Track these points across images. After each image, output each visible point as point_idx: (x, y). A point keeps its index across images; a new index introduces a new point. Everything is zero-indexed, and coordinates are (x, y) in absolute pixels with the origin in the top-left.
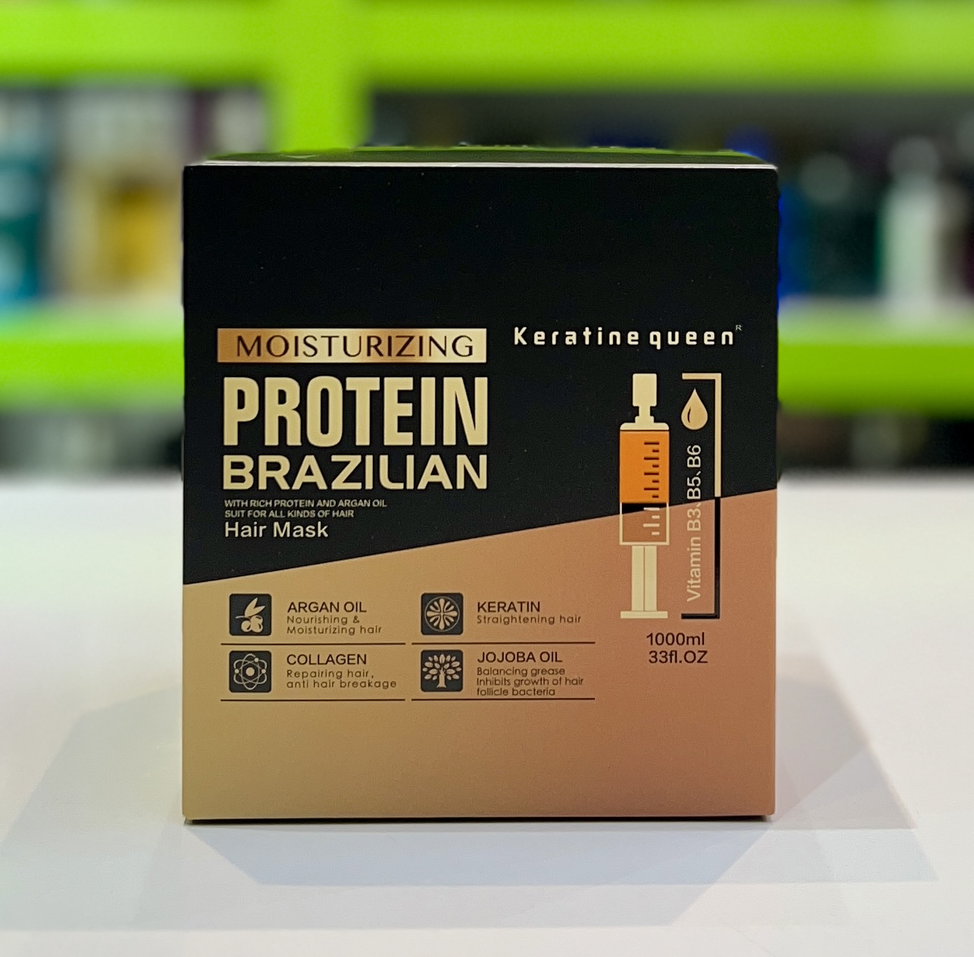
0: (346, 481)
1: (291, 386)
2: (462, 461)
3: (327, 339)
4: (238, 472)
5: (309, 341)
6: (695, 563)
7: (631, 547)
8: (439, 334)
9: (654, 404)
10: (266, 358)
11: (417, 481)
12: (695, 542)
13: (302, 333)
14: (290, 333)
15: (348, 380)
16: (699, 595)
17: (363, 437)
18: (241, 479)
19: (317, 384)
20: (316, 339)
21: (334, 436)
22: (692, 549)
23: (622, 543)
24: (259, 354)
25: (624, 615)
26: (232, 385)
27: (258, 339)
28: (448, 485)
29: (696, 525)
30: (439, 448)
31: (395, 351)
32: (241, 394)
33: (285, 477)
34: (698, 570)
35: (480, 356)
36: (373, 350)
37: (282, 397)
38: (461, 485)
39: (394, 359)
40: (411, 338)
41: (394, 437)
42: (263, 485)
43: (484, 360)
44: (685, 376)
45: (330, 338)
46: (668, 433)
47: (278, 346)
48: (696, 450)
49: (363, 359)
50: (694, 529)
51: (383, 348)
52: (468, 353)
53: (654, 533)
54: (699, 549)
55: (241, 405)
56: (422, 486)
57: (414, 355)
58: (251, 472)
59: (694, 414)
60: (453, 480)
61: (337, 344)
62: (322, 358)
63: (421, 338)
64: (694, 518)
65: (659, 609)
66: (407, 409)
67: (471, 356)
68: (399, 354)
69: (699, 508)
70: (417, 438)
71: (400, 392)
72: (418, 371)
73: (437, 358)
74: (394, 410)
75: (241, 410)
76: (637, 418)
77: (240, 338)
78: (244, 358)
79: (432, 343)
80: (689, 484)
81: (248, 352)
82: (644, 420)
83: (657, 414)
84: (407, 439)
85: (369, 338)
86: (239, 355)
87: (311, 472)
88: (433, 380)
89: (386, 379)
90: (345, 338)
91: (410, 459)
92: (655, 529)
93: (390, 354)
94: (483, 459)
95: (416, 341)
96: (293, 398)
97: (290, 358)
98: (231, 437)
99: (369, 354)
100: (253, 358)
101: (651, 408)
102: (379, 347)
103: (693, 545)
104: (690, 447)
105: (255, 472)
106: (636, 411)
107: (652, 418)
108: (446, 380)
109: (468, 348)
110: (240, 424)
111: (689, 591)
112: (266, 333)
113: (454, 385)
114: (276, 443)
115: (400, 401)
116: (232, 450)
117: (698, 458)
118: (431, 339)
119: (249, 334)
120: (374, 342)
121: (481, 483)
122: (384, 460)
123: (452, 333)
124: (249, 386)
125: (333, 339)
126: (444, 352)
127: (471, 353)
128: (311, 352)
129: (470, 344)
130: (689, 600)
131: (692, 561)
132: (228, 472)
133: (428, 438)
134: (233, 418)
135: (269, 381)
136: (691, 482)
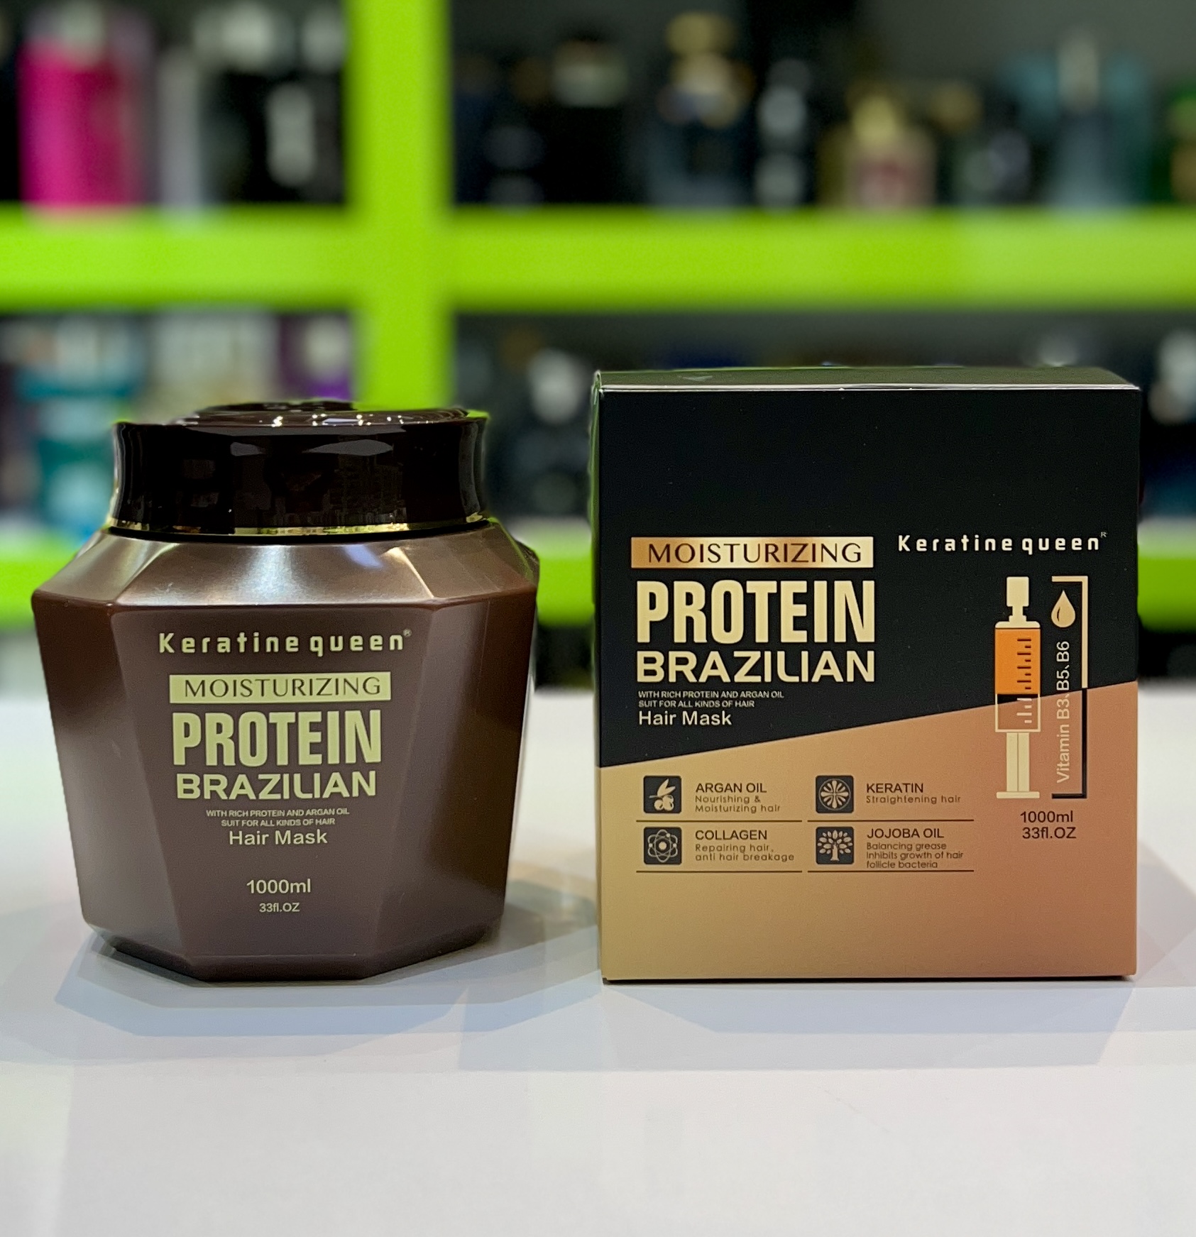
0: (748, 674)
1: (697, 589)
2: (852, 656)
3: (729, 547)
4: (650, 667)
5: (713, 548)
6: (1064, 748)
7: (1005, 734)
8: (830, 542)
9: (1027, 604)
10: (675, 564)
11: (811, 675)
12: (1064, 729)
13: (707, 541)
14: (696, 542)
15: (749, 583)
16: (1068, 777)
17: (762, 636)
18: (653, 673)
19: (720, 588)
20: (719, 547)
21: (736, 634)
22: (1062, 736)
23: (997, 730)
24: (668, 560)
25: (1000, 795)
26: (644, 588)
27: (668, 547)
28: (839, 678)
29: (1065, 714)
30: (830, 644)
31: (790, 557)
32: (652, 597)
33: (693, 671)
34: (1067, 754)
35: (867, 562)
36: (770, 556)
37: (689, 599)
38: (850, 678)
39: (790, 565)
40: (805, 546)
41: (790, 635)
42: (672, 679)
43: (871, 565)
44: (1055, 579)
45: (732, 546)
46: (1039, 630)
47: (685, 553)
48: (1065, 646)
49: (761, 564)
50: (1063, 717)
51: (780, 554)
52: (856, 559)
53: (1026, 721)
54: (1068, 736)
55: (653, 606)
56: (816, 679)
57: (807, 561)
58: (662, 667)
59: (1063, 613)
60: (844, 674)
61: (739, 551)
62: (725, 564)
63: (814, 546)
64: (1063, 707)
65: (1031, 790)
66: (801, 610)
67: (859, 562)
68: (794, 560)
69: (1068, 698)
70: (811, 635)
71: (795, 594)
72: (810, 575)
73: (829, 563)
74: (790, 610)
75: (652, 611)
76: (1010, 617)
77: (651, 546)
78: (655, 564)
79: (824, 550)
80: (1058, 677)
81: (659, 559)
82: (1018, 619)
83: (1029, 613)
84: (802, 637)
85: (767, 546)
86: (650, 561)
87: (715, 666)
88: (825, 583)
89: (783, 583)
90: (745, 546)
91: (805, 655)
92: (1027, 718)
93: (786, 560)
94: (871, 654)
95: (809, 548)
96: (699, 600)
97: (696, 564)
98: (643, 635)
99: (767, 560)
100: (663, 564)
101: (1024, 608)
102: (776, 554)
103: (1062, 731)
104: (1059, 643)
105: (665, 666)
106: (1009, 611)
107: (1025, 617)
108: (837, 583)
109: (856, 555)
110: (651, 623)
111: (1058, 773)
112: (674, 542)
113: (844, 589)
114: (684, 640)
115: (795, 602)
116: (645, 647)
117: (1067, 653)
118: (823, 546)
119: (660, 543)
120: (771, 549)
121: (869, 676)
122: (781, 655)
123: (842, 541)
124: (660, 589)
125: (734, 547)
126: (835, 558)
127: (859, 559)
128: (715, 558)
129: (858, 551)
130: (1058, 781)
131: (1061, 747)
132: (641, 666)
133: (821, 636)
134: (645, 618)
135: (678, 585)
136: (1060, 675)
